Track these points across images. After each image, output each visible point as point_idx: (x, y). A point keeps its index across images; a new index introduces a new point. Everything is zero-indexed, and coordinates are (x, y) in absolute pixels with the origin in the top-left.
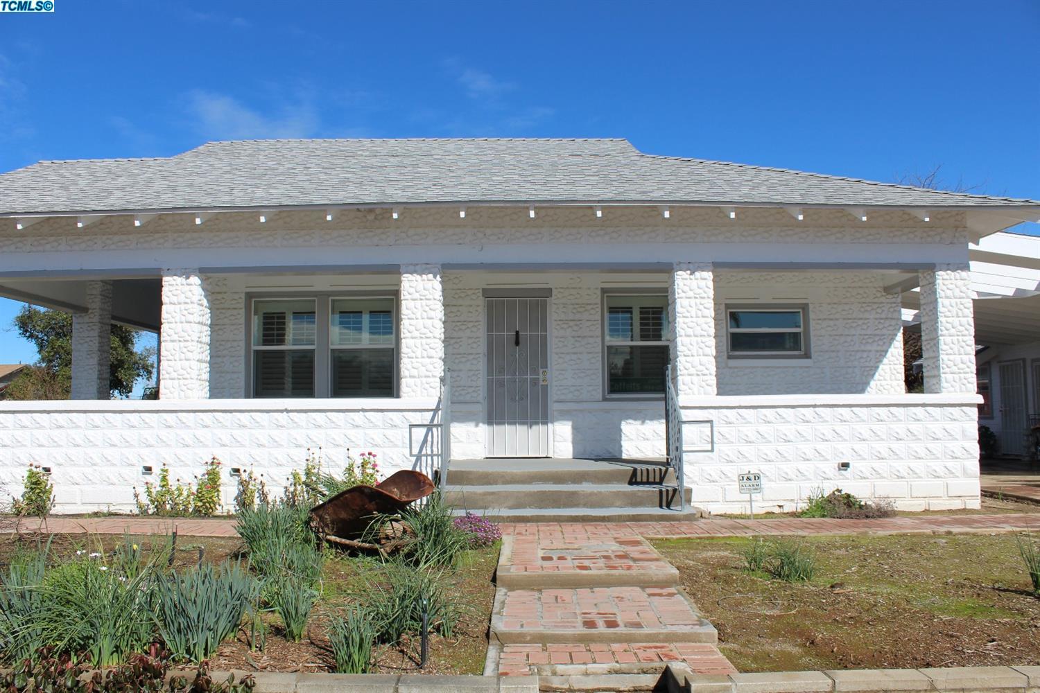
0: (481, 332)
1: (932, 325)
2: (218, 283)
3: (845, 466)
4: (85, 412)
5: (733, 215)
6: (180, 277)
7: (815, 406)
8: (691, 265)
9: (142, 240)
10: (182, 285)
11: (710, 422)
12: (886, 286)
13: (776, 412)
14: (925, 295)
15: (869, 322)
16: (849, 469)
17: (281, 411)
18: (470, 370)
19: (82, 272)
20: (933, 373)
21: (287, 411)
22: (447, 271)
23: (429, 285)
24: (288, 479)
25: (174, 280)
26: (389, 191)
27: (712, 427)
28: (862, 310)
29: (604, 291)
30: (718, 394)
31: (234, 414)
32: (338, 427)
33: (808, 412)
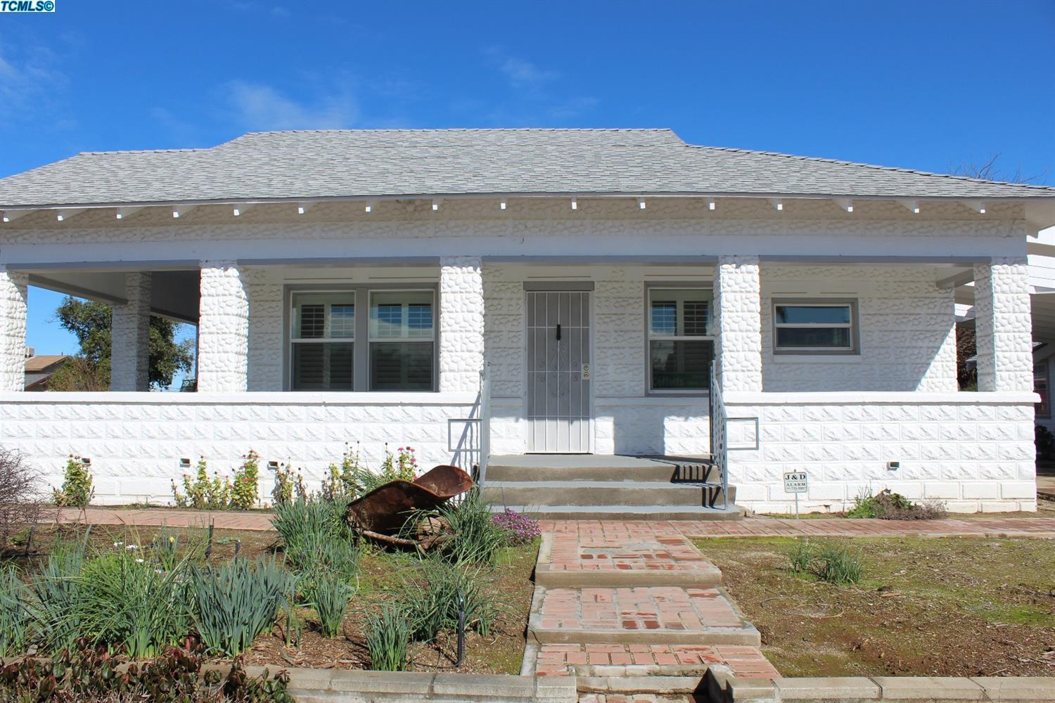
0: (522, 326)
1: (987, 322)
2: (257, 276)
3: (894, 465)
4: (124, 403)
5: (780, 207)
6: (218, 268)
7: (863, 404)
8: (736, 258)
9: (180, 232)
10: (221, 277)
11: (756, 419)
12: (939, 279)
13: (824, 410)
14: (979, 289)
15: (920, 318)
16: (898, 469)
17: (319, 405)
18: (510, 365)
19: (121, 263)
20: (988, 370)
21: (325, 404)
22: (487, 263)
23: (469, 278)
24: (326, 473)
25: (212, 272)
26: (429, 183)
27: (757, 425)
28: (914, 305)
29: (647, 284)
30: (764, 390)
31: (272, 407)
32: (376, 421)
33: (857, 410)
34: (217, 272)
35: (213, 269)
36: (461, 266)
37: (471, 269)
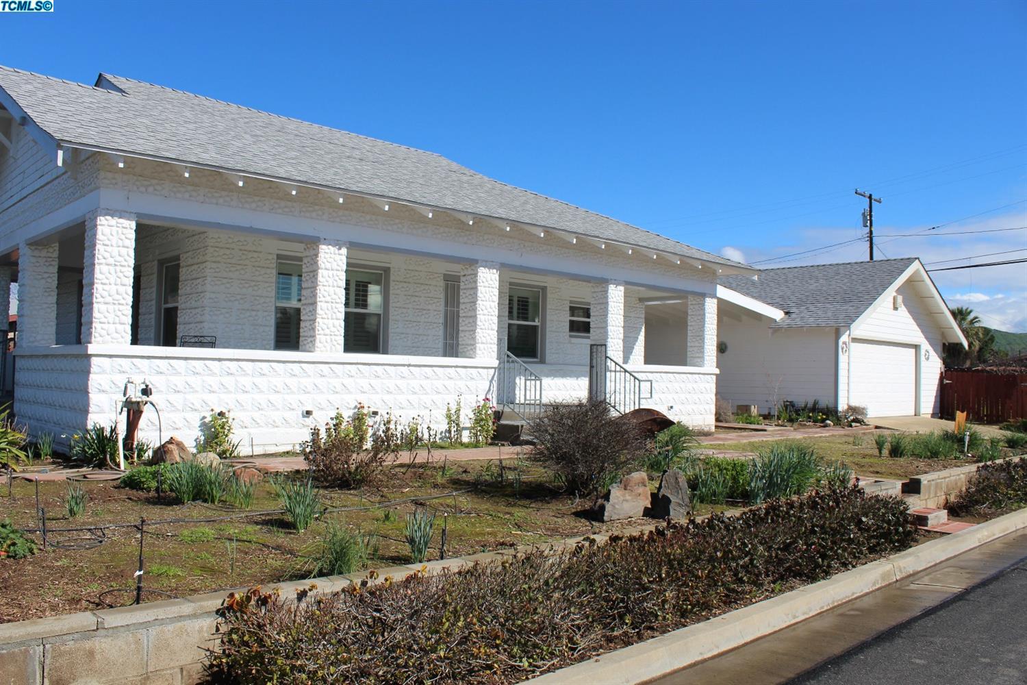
34: (332, 249)
35: (330, 247)
36: (489, 268)
37: (495, 271)
